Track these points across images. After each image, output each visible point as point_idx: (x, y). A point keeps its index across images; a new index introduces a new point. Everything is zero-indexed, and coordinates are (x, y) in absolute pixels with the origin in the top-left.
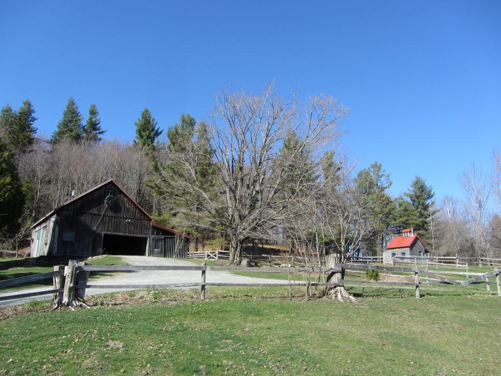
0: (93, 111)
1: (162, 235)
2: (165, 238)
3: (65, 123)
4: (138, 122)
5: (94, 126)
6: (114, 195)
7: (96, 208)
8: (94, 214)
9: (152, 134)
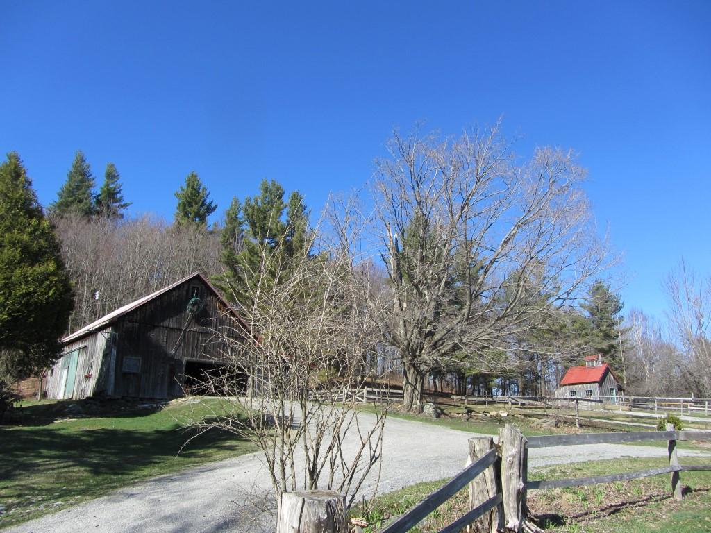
0: (110, 173)
3: (71, 189)
4: (180, 192)
5: (111, 194)
6: (201, 298)
7: (175, 319)
8: (171, 328)
9: (202, 210)
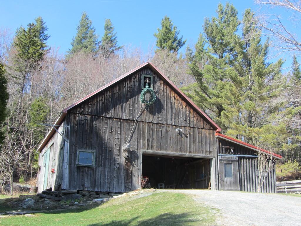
0: (108, 26)
1: (235, 153)
2: (240, 158)
3: (79, 39)
4: (157, 33)
6: (155, 88)
7: (128, 110)
8: (124, 120)
9: (175, 44)
